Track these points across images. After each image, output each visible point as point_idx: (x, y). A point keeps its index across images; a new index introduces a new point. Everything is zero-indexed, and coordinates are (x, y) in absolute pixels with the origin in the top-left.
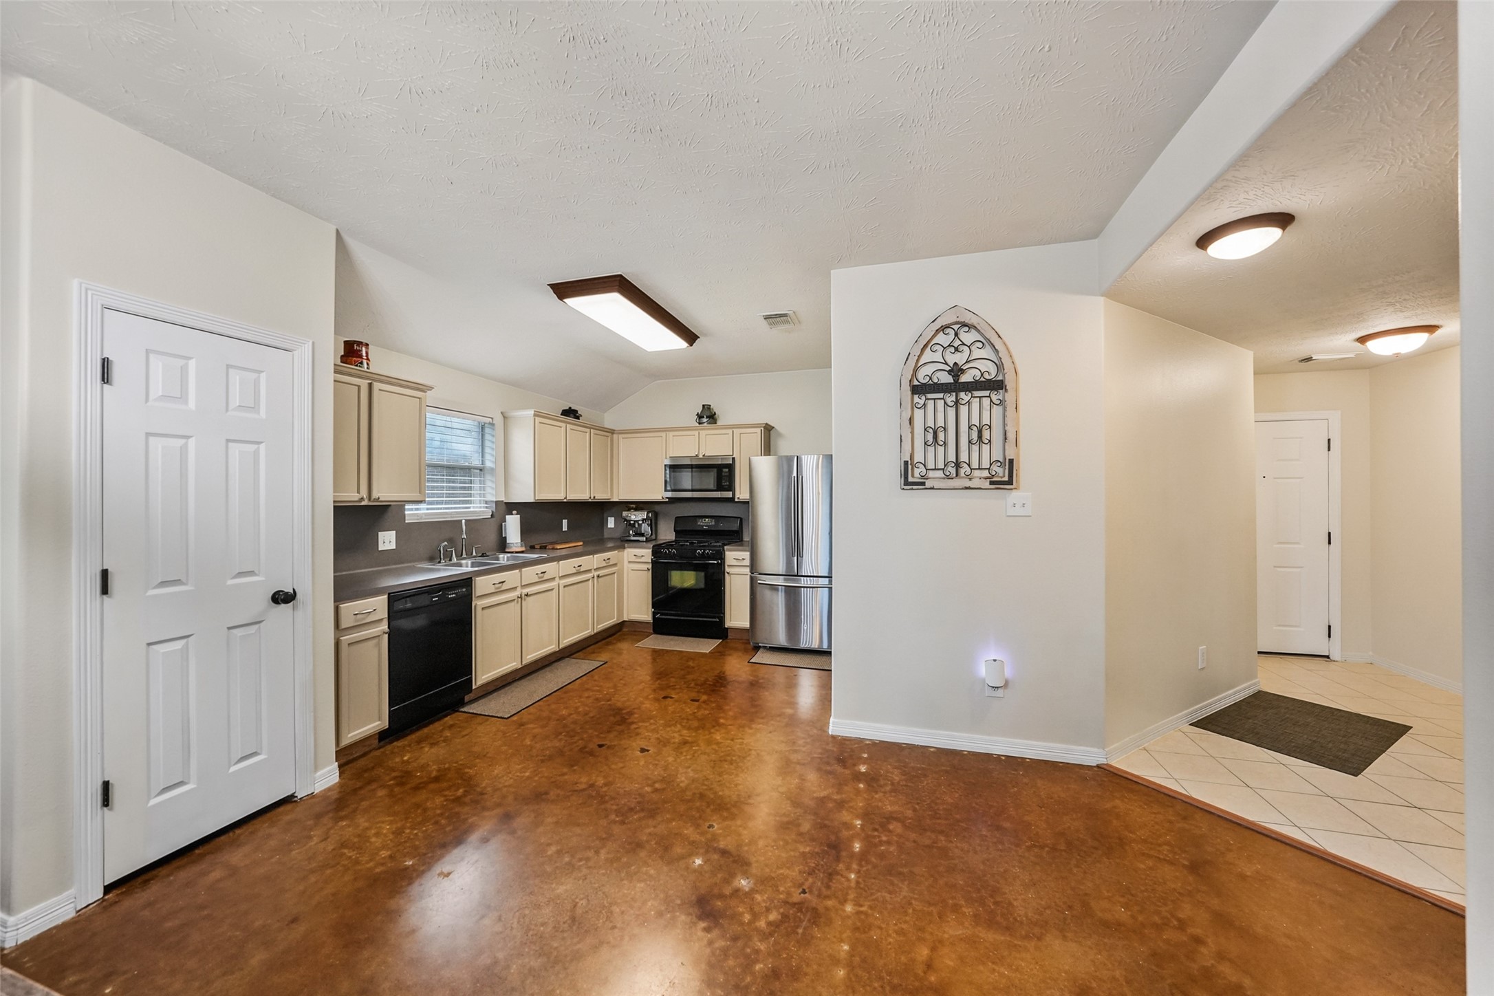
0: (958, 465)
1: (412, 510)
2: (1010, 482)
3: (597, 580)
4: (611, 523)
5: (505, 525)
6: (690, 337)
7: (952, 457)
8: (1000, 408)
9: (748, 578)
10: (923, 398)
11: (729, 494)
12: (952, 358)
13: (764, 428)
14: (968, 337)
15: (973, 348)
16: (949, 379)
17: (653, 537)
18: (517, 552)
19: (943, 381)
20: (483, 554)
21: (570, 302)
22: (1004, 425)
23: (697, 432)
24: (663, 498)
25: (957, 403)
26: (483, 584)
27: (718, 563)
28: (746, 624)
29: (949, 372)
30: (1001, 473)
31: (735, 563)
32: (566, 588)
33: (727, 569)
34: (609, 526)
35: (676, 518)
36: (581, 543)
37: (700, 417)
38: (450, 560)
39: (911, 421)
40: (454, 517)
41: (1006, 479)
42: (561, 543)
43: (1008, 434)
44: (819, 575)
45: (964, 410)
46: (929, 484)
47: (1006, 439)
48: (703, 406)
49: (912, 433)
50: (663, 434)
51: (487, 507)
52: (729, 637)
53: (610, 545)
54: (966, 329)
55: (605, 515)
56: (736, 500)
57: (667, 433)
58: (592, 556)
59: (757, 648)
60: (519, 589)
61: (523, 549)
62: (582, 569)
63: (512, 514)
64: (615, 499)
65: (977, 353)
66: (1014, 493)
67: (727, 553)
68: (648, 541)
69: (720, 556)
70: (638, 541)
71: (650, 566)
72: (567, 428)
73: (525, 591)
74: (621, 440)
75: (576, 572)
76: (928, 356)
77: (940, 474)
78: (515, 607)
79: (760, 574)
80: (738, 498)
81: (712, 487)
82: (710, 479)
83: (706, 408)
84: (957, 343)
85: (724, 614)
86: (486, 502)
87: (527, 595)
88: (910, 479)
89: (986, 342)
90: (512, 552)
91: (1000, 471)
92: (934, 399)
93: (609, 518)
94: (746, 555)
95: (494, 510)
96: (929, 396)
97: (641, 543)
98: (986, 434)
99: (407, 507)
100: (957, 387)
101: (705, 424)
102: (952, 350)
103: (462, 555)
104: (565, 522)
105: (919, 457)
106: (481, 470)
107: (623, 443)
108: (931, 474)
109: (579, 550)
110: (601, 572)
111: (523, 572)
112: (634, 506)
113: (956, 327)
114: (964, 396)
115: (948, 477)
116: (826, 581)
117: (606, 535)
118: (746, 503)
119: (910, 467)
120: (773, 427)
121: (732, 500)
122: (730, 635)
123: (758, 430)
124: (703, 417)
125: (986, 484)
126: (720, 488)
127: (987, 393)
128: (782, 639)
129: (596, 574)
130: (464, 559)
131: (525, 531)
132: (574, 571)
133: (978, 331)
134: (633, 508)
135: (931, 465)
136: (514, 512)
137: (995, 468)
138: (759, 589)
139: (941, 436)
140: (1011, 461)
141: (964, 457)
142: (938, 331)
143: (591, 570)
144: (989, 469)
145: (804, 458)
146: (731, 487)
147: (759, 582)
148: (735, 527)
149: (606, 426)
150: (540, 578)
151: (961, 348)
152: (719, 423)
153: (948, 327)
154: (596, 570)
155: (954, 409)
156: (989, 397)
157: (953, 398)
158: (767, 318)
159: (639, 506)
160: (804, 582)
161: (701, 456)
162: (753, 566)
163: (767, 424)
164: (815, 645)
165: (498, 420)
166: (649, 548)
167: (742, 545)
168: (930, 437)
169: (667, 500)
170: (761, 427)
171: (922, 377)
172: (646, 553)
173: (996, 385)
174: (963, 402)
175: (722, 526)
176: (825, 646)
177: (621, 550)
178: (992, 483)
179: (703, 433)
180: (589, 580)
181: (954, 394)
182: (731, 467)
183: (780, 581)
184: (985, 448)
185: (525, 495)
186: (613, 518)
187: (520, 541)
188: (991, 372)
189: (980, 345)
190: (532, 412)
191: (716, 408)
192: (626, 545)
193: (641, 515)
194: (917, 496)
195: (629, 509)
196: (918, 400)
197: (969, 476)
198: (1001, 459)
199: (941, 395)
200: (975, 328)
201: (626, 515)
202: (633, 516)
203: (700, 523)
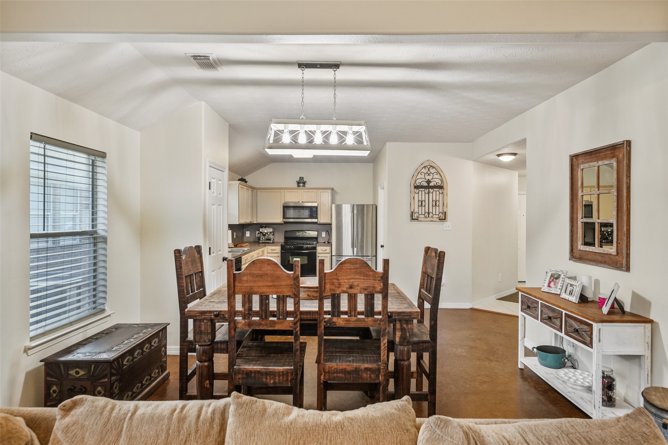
0: (429, 213)
2: (445, 219)
4: (248, 234)
7: (427, 211)
8: (442, 195)
10: (418, 190)
11: (316, 220)
12: (427, 177)
14: (432, 171)
15: (434, 174)
16: (426, 184)
19: (424, 185)
22: (443, 200)
23: (298, 190)
24: (281, 222)
25: (429, 193)
26: (243, 260)
27: (313, 252)
29: (426, 182)
30: (442, 216)
31: (322, 252)
33: (317, 254)
34: (247, 236)
35: (286, 231)
36: (248, 244)
37: (298, 183)
39: (414, 198)
41: (444, 218)
43: (444, 204)
45: (431, 195)
46: (419, 219)
47: (444, 205)
48: (300, 178)
49: (414, 202)
50: (282, 191)
54: (432, 168)
55: (244, 230)
56: (318, 223)
57: (284, 190)
58: (260, 249)
60: (249, 262)
62: (259, 255)
64: (255, 222)
65: (435, 176)
66: (446, 223)
67: (318, 247)
69: (315, 249)
70: (269, 243)
71: (279, 255)
72: (245, 188)
74: (259, 193)
75: (257, 256)
76: (419, 176)
77: (423, 216)
80: (320, 222)
81: (308, 217)
82: (306, 213)
83: (301, 178)
84: (429, 172)
88: (413, 218)
89: (438, 173)
91: (442, 215)
92: (422, 191)
93: (247, 232)
94: (328, 248)
96: (420, 190)
97: (273, 244)
98: (438, 203)
100: (428, 187)
101: (301, 187)
102: (427, 174)
105: (416, 210)
107: (261, 195)
108: (420, 216)
111: (249, 255)
112: (264, 225)
113: (429, 167)
114: (431, 190)
115: (426, 217)
117: (245, 241)
119: (413, 213)
123: (328, 191)
124: (300, 183)
125: (438, 220)
126: (311, 217)
127: (438, 190)
131: (234, 238)
134: (264, 227)
135: (420, 213)
137: (440, 214)
139: (423, 203)
140: (445, 212)
141: (431, 211)
142: (423, 168)
144: (438, 215)
146: (317, 217)
149: (253, 186)
150: (252, 258)
151: (430, 174)
152: (307, 186)
153: (426, 167)
157: (428, 191)
161: (301, 202)
163: (333, 188)
166: (279, 246)
167: (323, 244)
168: (420, 204)
169: (283, 223)
170: (331, 189)
171: (418, 183)
172: (277, 249)
173: (441, 187)
174: (431, 192)
177: (265, 247)
178: (439, 219)
179: (301, 191)
181: (428, 189)
182: (317, 207)
184: (437, 208)
186: (249, 232)
188: (439, 183)
189: (436, 174)
190: (238, 182)
191: (306, 179)
192: (267, 244)
193: (271, 230)
194: (416, 223)
195: (262, 227)
196: (417, 191)
197: (432, 217)
198: (442, 212)
199: (424, 190)
200: (435, 168)
201: (261, 230)
202: (265, 230)
203: (298, 234)
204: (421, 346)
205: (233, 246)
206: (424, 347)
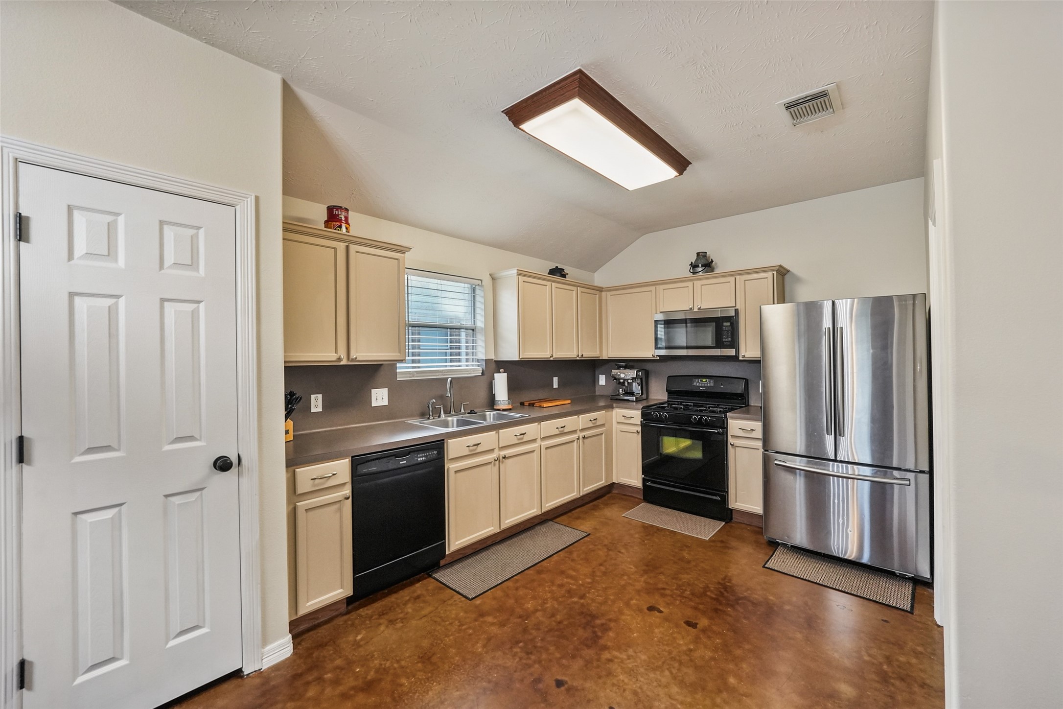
1: (404, 368)
3: (583, 442)
4: (602, 380)
5: (494, 382)
6: (679, 163)
9: (760, 455)
11: (732, 352)
13: (778, 271)
17: (644, 396)
18: (504, 410)
20: (471, 411)
21: (527, 126)
23: (691, 283)
24: (654, 356)
26: (454, 448)
27: (719, 432)
28: (758, 509)
31: (741, 433)
32: (549, 450)
33: (731, 440)
34: (600, 384)
35: (669, 377)
36: (569, 402)
37: (694, 266)
38: (439, 417)
40: (445, 375)
42: (550, 401)
50: (653, 288)
52: (734, 520)
53: (602, 404)
55: (595, 374)
56: (741, 358)
57: (657, 286)
58: (577, 416)
59: (773, 545)
60: (496, 451)
61: (510, 407)
62: (566, 430)
63: (500, 373)
64: (604, 357)
67: (730, 421)
68: (637, 401)
69: (723, 425)
70: (628, 400)
71: (639, 429)
72: (552, 288)
73: (503, 453)
74: (609, 297)
75: (558, 433)
78: (492, 470)
79: (777, 452)
80: (744, 356)
81: (709, 343)
82: (707, 335)
83: (701, 255)
85: (727, 492)
86: (478, 361)
87: (504, 458)
90: (499, 410)
93: (599, 376)
94: (758, 426)
95: (484, 368)
97: (631, 403)
99: (398, 365)
101: (701, 273)
103: (450, 412)
104: (555, 380)
106: (473, 330)
107: (611, 301)
109: (569, 408)
110: (586, 433)
111: (500, 434)
112: (624, 364)
117: (597, 393)
118: (756, 363)
120: (788, 271)
121: (735, 358)
122: (736, 519)
123: (769, 275)
124: (698, 266)
126: (719, 344)
129: (581, 435)
130: (453, 415)
131: (513, 388)
132: (557, 432)
134: (622, 367)
136: (502, 370)
138: (774, 471)
143: (576, 431)
145: (840, 303)
146: (734, 343)
147: (776, 462)
148: (739, 388)
149: (596, 284)
150: (519, 439)
152: (718, 271)
154: (582, 430)
158: (789, 106)
159: (629, 363)
160: (838, 469)
161: (696, 310)
162: (766, 439)
163: (780, 266)
165: (487, 281)
166: (637, 409)
167: (748, 412)
169: (658, 358)
170: (774, 271)
172: (636, 415)
175: (722, 388)
177: (610, 409)
179: (698, 284)
180: (573, 441)
182: (733, 320)
185: (511, 354)
186: (604, 376)
187: (507, 399)
190: (515, 271)
191: (712, 255)
192: (615, 405)
193: (631, 374)
195: (619, 368)
201: (614, 373)
202: (622, 374)
203: (696, 383)
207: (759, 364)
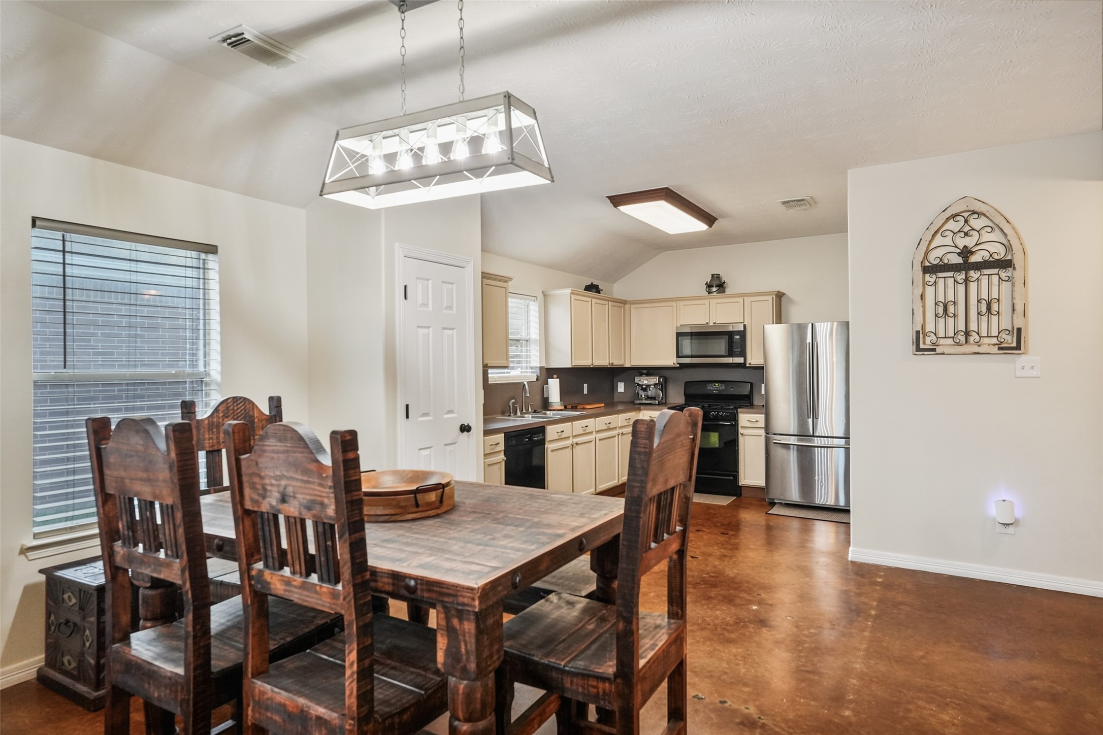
0: (967, 334)
1: (493, 373)
2: (1018, 347)
3: (621, 438)
4: (621, 388)
5: (548, 388)
6: (709, 219)
7: (962, 327)
8: (1009, 284)
9: (763, 439)
10: (934, 276)
12: (962, 242)
13: (776, 295)
14: (978, 223)
15: (983, 232)
16: (960, 260)
17: (664, 401)
18: (558, 410)
19: (953, 262)
20: (535, 411)
21: (622, 208)
22: (1013, 298)
23: (708, 301)
24: (674, 364)
25: (966, 281)
26: (551, 432)
27: (731, 425)
28: (761, 483)
29: (959, 254)
30: (1010, 340)
31: (748, 424)
32: (601, 441)
33: (741, 431)
34: (619, 391)
35: (686, 382)
36: (603, 405)
37: (709, 286)
38: (516, 414)
39: (922, 297)
40: (515, 380)
41: (1014, 345)
42: (589, 404)
43: (1016, 306)
44: (834, 436)
45: (973, 286)
46: (939, 350)
47: (1014, 310)
48: (713, 275)
49: (924, 306)
50: (674, 304)
51: (532, 372)
52: (743, 495)
54: (976, 216)
55: (615, 381)
56: (747, 365)
57: (678, 302)
58: (617, 415)
59: (772, 504)
60: (571, 438)
62: (611, 426)
63: (553, 378)
64: (628, 365)
65: (986, 237)
66: (1023, 357)
67: (740, 416)
68: (660, 404)
69: (734, 418)
70: (651, 404)
72: (592, 302)
73: (576, 440)
74: (631, 309)
75: (606, 428)
76: (938, 240)
77: (950, 341)
78: (569, 451)
79: (775, 434)
80: (750, 364)
81: (723, 352)
82: (721, 346)
83: (715, 277)
84: (967, 229)
85: (738, 472)
86: (531, 368)
87: (577, 444)
88: (921, 346)
89: (996, 227)
90: (554, 410)
91: (1008, 338)
92: (945, 278)
93: (619, 383)
94: (761, 418)
95: (539, 375)
96: (940, 275)
97: (653, 406)
98: (995, 307)
99: (489, 371)
100: (966, 267)
101: (715, 293)
102: (962, 234)
103: (523, 410)
104: (586, 386)
105: (930, 327)
106: (526, 341)
107: (635, 313)
108: (942, 341)
109: (603, 410)
110: (624, 430)
111: (574, 425)
112: (645, 371)
113: (966, 214)
114: (974, 274)
115: (958, 344)
116: (842, 442)
117: (616, 400)
118: (760, 369)
119: (921, 336)
120: (784, 294)
121: (742, 366)
122: (743, 492)
123: (770, 298)
124: (713, 287)
125: (995, 350)
126: (731, 354)
127: (995, 271)
128: (794, 495)
129: (621, 431)
130: (525, 413)
131: (564, 392)
133: (987, 217)
134: (644, 374)
135: (941, 334)
136: (555, 376)
137: (1003, 336)
138: (772, 447)
139: (951, 309)
140: (1019, 330)
141: (973, 326)
142: (948, 219)
143: (616, 428)
144: (997, 337)
145: (818, 325)
146: (743, 354)
147: (774, 441)
148: (746, 390)
150: (584, 430)
151: (972, 233)
152: (728, 291)
153: (957, 215)
154: (621, 427)
155: (964, 285)
156: (998, 274)
157: (963, 276)
158: (784, 203)
159: (650, 371)
160: (817, 442)
161: (711, 324)
162: (767, 428)
163: (779, 292)
164: (831, 502)
165: (540, 298)
167: (752, 408)
168: (941, 310)
169: (678, 366)
170: (773, 295)
171: (933, 259)
173: (1005, 264)
174: (973, 279)
175: (732, 391)
176: (842, 503)
177: (638, 412)
178: (1000, 349)
179: (713, 302)
180: (615, 436)
181: (964, 272)
182: (743, 334)
183: (793, 440)
184: (994, 319)
185: (563, 361)
186: (622, 383)
187: (559, 401)
188: (999, 252)
189: (989, 229)
190: (569, 291)
191: (724, 278)
192: (642, 407)
193: (654, 380)
194: (928, 360)
195: (641, 375)
196: (929, 278)
197: (978, 344)
198: (1010, 329)
199: (951, 274)
200: (984, 215)
201: (637, 380)
202: (645, 381)
203: (710, 387)
204: (594, 687)
205: (563, 408)
206: (601, 690)
207: (762, 371)
